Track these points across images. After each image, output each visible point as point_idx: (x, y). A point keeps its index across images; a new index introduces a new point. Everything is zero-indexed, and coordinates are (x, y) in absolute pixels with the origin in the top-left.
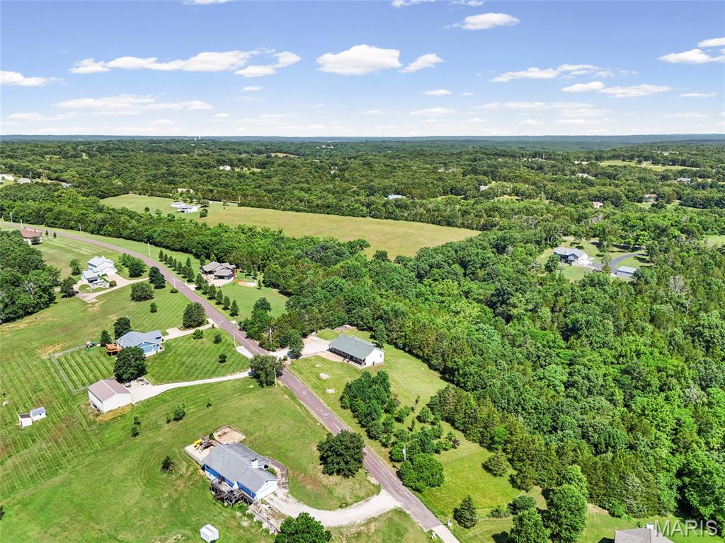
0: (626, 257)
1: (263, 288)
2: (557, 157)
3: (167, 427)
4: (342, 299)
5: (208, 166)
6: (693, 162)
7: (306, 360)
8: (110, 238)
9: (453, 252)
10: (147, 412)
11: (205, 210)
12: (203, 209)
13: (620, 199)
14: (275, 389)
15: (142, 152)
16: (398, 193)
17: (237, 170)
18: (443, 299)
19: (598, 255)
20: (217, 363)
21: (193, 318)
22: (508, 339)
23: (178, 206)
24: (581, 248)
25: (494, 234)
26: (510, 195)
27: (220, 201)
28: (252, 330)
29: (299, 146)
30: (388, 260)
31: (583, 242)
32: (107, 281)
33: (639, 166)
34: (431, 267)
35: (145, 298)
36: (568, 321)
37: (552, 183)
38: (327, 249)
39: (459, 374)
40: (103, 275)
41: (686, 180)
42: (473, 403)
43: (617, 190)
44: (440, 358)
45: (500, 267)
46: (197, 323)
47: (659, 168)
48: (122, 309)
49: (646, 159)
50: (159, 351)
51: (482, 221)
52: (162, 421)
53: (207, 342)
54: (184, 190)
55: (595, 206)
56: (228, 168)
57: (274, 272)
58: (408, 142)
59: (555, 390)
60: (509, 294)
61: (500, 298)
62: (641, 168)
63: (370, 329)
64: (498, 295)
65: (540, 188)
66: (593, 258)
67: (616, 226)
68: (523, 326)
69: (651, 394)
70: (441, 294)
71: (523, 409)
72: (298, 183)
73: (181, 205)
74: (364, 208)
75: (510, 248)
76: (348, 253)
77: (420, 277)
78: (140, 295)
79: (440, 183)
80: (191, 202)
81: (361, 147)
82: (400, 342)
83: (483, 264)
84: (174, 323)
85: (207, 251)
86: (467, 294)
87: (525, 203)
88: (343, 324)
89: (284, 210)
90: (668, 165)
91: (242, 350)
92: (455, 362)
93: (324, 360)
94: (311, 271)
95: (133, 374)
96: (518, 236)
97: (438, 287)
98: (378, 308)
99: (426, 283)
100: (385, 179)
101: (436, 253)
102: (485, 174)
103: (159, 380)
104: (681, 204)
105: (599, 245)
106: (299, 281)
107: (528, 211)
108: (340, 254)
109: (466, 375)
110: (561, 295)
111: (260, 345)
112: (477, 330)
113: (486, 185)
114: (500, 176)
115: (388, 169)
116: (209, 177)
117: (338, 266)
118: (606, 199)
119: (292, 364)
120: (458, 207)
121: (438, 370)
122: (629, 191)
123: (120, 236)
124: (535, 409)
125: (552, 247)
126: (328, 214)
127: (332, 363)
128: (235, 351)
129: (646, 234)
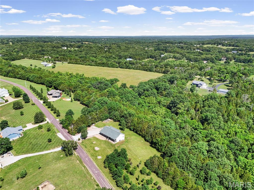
0: (221, 84)
1: (74, 101)
2: (188, 44)
3: (17, 182)
4: (106, 108)
5: (58, 47)
6: (237, 45)
7: (89, 139)
9: (153, 84)
10: (9, 173)
11: (54, 65)
13: (213, 60)
14: (73, 157)
15: (34, 42)
16: (130, 58)
17: (69, 49)
18: (150, 105)
19: (210, 84)
20: (47, 142)
21: (39, 118)
22: (178, 124)
23: (44, 64)
24: (202, 81)
25: (169, 76)
26: (172, 58)
27: (61, 61)
28: (65, 124)
29: (94, 40)
30: (127, 87)
31: (203, 78)
32: (4, 100)
33: (217, 47)
34: (144, 90)
36: (203, 116)
37: (188, 54)
38: (101, 83)
39: (158, 145)
41: (235, 52)
42: (167, 165)
43: (212, 56)
44: (150, 137)
45: (172, 90)
46: (40, 121)
47: (225, 48)
48: (8, 114)
49: (220, 44)
50: (20, 136)
51: (163, 70)
52: (15, 179)
53: (44, 130)
54: (47, 57)
55: (204, 63)
56: (66, 48)
57: (78, 94)
58: (134, 38)
59: (203, 154)
60: (177, 103)
61: (173, 105)
62: (218, 47)
63: (119, 121)
64: (173, 104)
65: (183, 56)
66: (208, 85)
67: (216, 72)
68: (184, 118)
69: (244, 153)
70: (149, 103)
72: (92, 54)
73: (46, 63)
74: (117, 64)
75: (176, 82)
76: (110, 84)
77: (140, 95)
79: (146, 54)
80: (49, 62)
81: (117, 40)
82: (132, 128)
83: (165, 89)
84: (30, 121)
86: (159, 103)
87: (178, 62)
88: (107, 118)
89: (86, 65)
90: (228, 46)
91: (60, 135)
92: (157, 140)
93: (97, 139)
94: (94, 94)
95: (4, 151)
96: (178, 76)
97: (147, 100)
98: (122, 112)
99: (142, 98)
100: (125, 52)
101: (146, 84)
102: (163, 50)
103: (18, 154)
104: (235, 61)
105: (209, 79)
106: (88, 99)
107: (180, 65)
108: (106, 85)
109: (162, 146)
110: (198, 103)
111: (68, 132)
112: (165, 121)
113: (163, 54)
114: (168, 51)
115: (127, 48)
116: (58, 52)
117: (106, 91)
118: (208, 60)
119: (82, 142)
120: (153, 64)
121: (149, 142)
122: (216, 57)
125: (191, 80)
126: (103, 66)
127: (101, 141)
128: (57, 136)
129: (229, 75)
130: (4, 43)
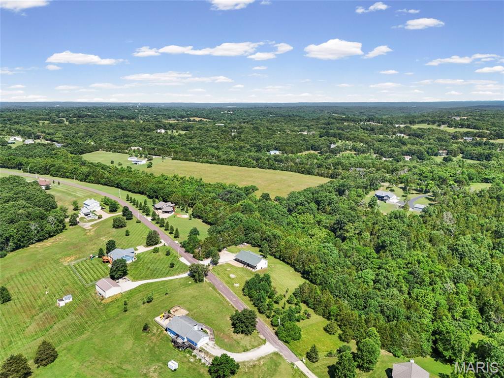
0: (420, 197)
1: (193, 219)
2: (384, 122)
3: (143, 306)
4: (242, 227)
5: (150, 130)
6: (475, 126)
7: (221, 266)
8: (92, 184)
9: (311, 195)
10: (130, 298)
11: (150, 163)
12: (149, 161)
13: (422, 155)
14: (204, 284)
16: (276, 149)
17: (170, 132)
18: (304, 226)
19: (403, 196)
20: (169, 268)
21: (152, 240)
22: (343, 252)
23: (133, 160)
24: (392, 191)
25: (337, 182)
26: (350, 150)
27: (160, 156)
28: (190, 246)
29: (209, 112)
30: (270, 200)
31: (394, 187)
32: (96, 215)
33: (439, 128)
34: (297, 204)
35: (122, 227)
36: (379, 241)
37: (378, 143)
38: (231, 192)
39: (312, 275)
40: (93, 211)
41: (469, 139)
42: (319, 292)
43: (421, 148)
44: (301, 265)
45: (340, 205)
46: (155, 243)
47: (452, 130)
48: (108, 234)
49: (444, 123)
50: (134, 260)
51: (331, 172)
52: (140, 303)
53: (161, 254)
54: (136, 148)
55: (406, 159)
56: (163, 131)
57: (199, 209)
58: (284, 108)
59: (368, 285)
60: (344, 223)
61: (339, 226)
62: (440, 130)
63: (259, 246)
64: (338, 224)
65: (370, 146)
66: (399, 198)
67: (415, 177)
68: (352, 244)
69: (424, 286)
70: (303, 223)
71: (348, 296)
72: (210, 142)
73: (134, 159)
74: (254, 162)
75: (347, 192)
76: (245, 195)
77: (290, 211)
78: (118, 225)
79: (304, 143)
80: (141, 157)
81: (252, 112)
82: (277, 254)
83: (329, 202)
84: (141, 243)
85: (156, 194)
86: (319, 223)
87: (360, 157)
88: (243, 242)
89: (202, 162)
90: (459, 127)
91: (183, 260)
92: (310, 267)
93: (232, 266)
94: (222, 208)
95: (120, 275)
96: (352, 184)
97: (301, 218)
98: (264, 233)
99: (293, 215)
100: (268, 139)
101: (300, 195)
102: (334, 136)
103: (135, 279)
104: (463, 157)
105: (404, 189)
106: (215, 215)
107: (360, 165)
108: (239, 196)
109: (316, 275)
110: (377, 224)
111: (194, 257)
112: (324, 247)
113: (334, 144)
114: (344, 137)
115: (270, 132)
116: (151, 138)
117: (239, 204)
118: (413, 154)
119: (213, 269)
120: (315, 161)
121: (300, 272)
122: (428, 149)
123: (99, 183)
124: (355, 296)
125: (374, 190)
126: (231, 165)
127: (237, 268)
128: (179, 260)
129: (433, 183)
130: (54, 120)
